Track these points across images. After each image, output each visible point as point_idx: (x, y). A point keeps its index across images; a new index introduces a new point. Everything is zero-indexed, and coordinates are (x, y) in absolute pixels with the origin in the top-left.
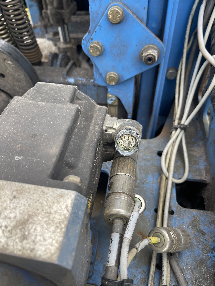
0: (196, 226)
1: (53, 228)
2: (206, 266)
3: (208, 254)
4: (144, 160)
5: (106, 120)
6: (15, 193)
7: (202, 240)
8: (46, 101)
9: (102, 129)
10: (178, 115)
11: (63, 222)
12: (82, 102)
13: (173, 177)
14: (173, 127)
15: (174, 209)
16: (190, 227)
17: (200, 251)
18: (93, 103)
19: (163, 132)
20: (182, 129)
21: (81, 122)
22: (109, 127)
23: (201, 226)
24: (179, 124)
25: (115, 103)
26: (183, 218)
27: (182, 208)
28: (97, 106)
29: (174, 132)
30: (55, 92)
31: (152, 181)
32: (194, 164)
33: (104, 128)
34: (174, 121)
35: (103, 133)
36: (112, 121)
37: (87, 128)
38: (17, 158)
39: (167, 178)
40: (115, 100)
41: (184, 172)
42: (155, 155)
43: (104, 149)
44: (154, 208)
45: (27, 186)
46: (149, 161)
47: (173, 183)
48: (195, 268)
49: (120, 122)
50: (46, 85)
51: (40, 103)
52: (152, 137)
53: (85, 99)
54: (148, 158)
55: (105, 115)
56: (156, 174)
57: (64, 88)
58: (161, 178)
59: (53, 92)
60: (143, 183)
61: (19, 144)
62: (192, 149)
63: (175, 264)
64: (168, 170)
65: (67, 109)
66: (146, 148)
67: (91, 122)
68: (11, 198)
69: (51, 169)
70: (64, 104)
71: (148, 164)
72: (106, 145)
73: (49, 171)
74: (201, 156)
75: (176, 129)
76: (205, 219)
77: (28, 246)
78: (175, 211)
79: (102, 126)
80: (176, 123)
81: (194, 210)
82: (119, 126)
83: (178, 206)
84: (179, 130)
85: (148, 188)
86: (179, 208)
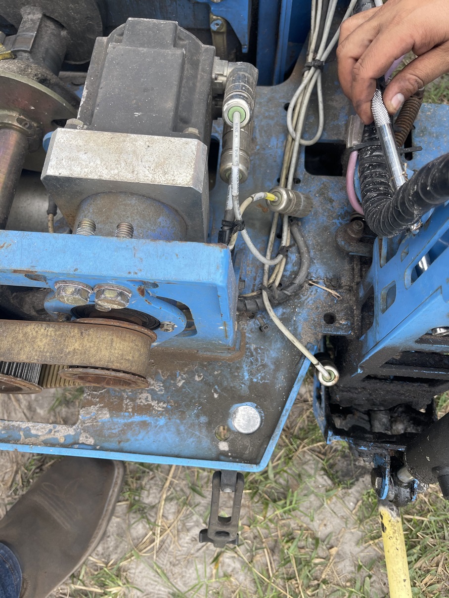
0: (324, 194)
1: (185, 166)
2: (330, 232)
3: (334, 221)
4: (266, 117)
5: (215, 65)
6: (147, 143)
7: (328, 207)
8: (146, 45)
9: (211, 77)
10: (313, 46)
11: (192, 162)
12: (185, 43)
13: (302, 137)
14: (306, 65)
15: (301, 177)
16: (317, 195)
17: (325, 219)
18: (197, 43)
19: (293, 74)
20: (317, 67)
21: (188, 71)
22: (218, 75)
23: (330, 193)
24: (314, 59)
25: (222, 28)
26: (310, 186)
27: (310, 175)
28: (203, 45)
29: (306, 73)
30: (154, 32)
31: (276, 146)
32: (332, 120)
33: (213, 76)
34: (308, 55)
35: (212, 82)
36: (222, 65)
37: (195, 77)
38: (137, 114)
39: (293, 140)
40: (222, 25)
41: (317, 131)
42: (281, 109)
43: (213, 103)
44: (277, 178)
45: (156, 137)
46: (273, 118)
47: (300, 145)
48: (317, 235)
49: (231, 67)
50: (140, 22)
51: (141, 49)
52: (279, 82)
53: (188, 37)
54: (271, 114)
55: (213, 58)
56: (282, 137)
57: (162, 25)
58: (287, 140)
59: (150, 32)
60: (264, 149)
61: (133, 100)
62: (333, 97)
63: (295, 230)
64: (295, 129)
65: (172, 55)
66: (270, 100)
67: (198, 68)
68: (146, 147)
69: (171, 123)
70: (167, 49)
71: (272, 123)
72: (216, 97)
73: (170, 125)
74: (343, 108)
75: (309, 68)
76: (335, 185)
77: (170, 178)
78: (301, 180)
79: (211, 74)
80: (310, 59)
81: (325, 176)
82: (231, 73)
83: (305, 174)
84: (312, 69)
85: (271, 155)
86: (306, 176)
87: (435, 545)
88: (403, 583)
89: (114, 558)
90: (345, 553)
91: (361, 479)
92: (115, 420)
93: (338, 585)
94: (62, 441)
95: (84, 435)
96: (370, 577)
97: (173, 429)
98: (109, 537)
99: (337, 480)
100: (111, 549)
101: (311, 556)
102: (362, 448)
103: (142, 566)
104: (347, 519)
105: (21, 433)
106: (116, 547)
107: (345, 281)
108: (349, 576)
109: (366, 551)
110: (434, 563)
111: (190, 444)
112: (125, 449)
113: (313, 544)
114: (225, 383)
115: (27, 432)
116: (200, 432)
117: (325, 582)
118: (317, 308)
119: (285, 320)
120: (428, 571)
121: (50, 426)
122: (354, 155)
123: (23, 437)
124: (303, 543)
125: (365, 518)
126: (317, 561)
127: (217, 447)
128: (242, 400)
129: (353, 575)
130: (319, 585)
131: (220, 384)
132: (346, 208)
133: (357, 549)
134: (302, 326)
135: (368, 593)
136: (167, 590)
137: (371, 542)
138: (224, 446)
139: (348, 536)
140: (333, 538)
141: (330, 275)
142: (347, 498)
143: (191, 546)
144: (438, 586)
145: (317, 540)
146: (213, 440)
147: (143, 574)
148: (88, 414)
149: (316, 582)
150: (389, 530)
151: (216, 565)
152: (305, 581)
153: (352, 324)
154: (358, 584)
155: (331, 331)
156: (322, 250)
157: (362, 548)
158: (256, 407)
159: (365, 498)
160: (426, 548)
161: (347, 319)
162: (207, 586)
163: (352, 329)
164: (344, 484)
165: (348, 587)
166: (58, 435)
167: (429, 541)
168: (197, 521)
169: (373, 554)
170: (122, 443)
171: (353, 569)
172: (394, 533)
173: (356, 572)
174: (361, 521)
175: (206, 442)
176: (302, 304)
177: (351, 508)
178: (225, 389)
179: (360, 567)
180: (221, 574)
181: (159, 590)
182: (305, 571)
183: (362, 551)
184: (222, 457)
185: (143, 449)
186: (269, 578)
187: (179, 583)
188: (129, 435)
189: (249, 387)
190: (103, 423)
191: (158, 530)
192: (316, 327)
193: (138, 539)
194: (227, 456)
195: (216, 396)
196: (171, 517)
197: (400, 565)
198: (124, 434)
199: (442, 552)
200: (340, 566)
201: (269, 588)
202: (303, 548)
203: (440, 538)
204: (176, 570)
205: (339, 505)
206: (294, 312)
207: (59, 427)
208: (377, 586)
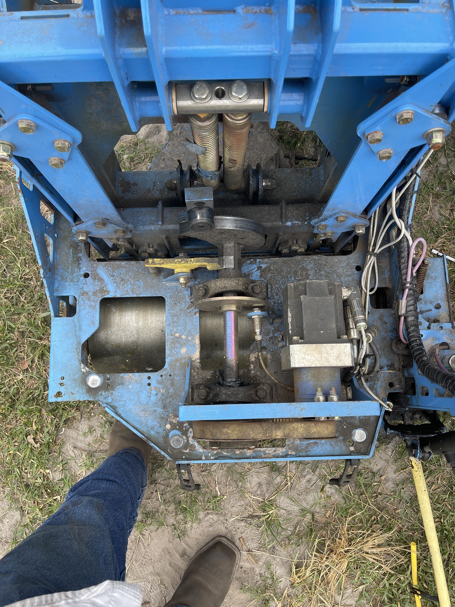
0: (382, 319)
1: (347, 357)
2: (387, 340)
3: (388, 334)
4: (347, 275)
6: (331, 348)
7: (385, 327)
8: (318, 296)
11: (350, 354)
14: (369, 252)
15: (369, 310)
16: (378, 320)
17: (384, 333)
19: (358, 246)
20: (375, 256)
23: (385, 319)
26: (375, 315)
27: (374, 309)
29: (369, 256)
30: (319, 288)
38: (322, 332)
41: (376, 284)
42: (354, 270)
47: (370, 295)
48: (381, 342)
54: (349, 273)
57: (322, 283)
61: (318, 325)
70: (327, 296)
73: (337, 337)
75: (371, 254)
76: (387, 314)
77: (343, 363)
78: (370, 312)
80: (371, 250)
81: (381, 309)
84: (373, 257)
86: (372, 310)
87: (436, 470)
88: (424, 492)
89: (267, 496)
90: (389, 478)
91: (394, 439)
92: (302, 443)
93: (387, 495)
94: (281, 454)
95: (290, 451)
96: (403, 489)
97: (329, 444)
98: (262, 485)
99: (381, 441)
100: (265, 491)
101: (371, 482)
102: (407, 438)
103: (283, 497)
104: (388, 461)
105: (262, 453)
106: (268, 490)
107: (396, 365)
108: (392, 490)
109: (399, 476)
110: (436, 479)
111: (337, 450)
112: (310, 455)
113: (372, 476)
114: (348, 421)
115: (264, 452)
116: (341, 443)
117: (380, 494)
118: (385, 380)
119: (371, 388)
120: (433, 483)
121: (274, 449)
122: (403, 318)
123: (263, 455)
124: (366, 476)
125: (398, 459)
126: (375, 484)
127: (349, 449)
128: (357, 427)
129: (394, 489)
130: (377, 496)
131: (346, 422)
132: (393, 326)
133: (395, 475)
134: (379, 390)
135: (403, 497)
136: (298, 508)
137: (402, 471)
138: (352, 449)
139: (389, 469)
140: (382, 471)
141: (389, 363)
142: (387, 450)
143: (307, 484)
144: (439, 490)
145: (374, 474)
146: (347, 446)
147: (284, 502)
148: (289, 441)
149: (375, 494)
150: (416, 468)
151: (323, 492)
152: (370, 495)
153: (401, 386)
154: (397, 493)
155: (392, 390)
156: (384, 350)
157: (397, 474)
158: (363, 430)
159: (397, 449)
160: (431, 471)
161: (399, 385)
162: (320, 503)
163: (402, 388)
164: (385, 443)
165: (393, 495)
166: (278, 452)
167: (433, 467)
168: (308, 471)
169: (403, 477)
170: (307, 453)
171: (393, 486)
172: (418, 469)
173: (396, 487)
174: (396, 461)
175: (344, 448)
176: (378, 379)
177: (390, 455)
178: (348, 424)
179: (398, 485)
180: (326, 496)
181: (294, 508)
182: (370, 490)
183: (397, 476)
184: (352, 454)
185: (317, 454)
186: (351, 495)
187: (304, 504)
188: (310, 448)
189: (359, 421)
190: (297, 445)
191: (288, 478)
192: (385, 390)
193: (278, 484)
194: (354, 453)
195: (345, 427)
196: (294, 471)
197: (422, 483)
198: (308, 448)
199: (440, 473)
200: (387, 485)
201: (352, 500)
202: (366, 478)
203: (438, 466)
204: (301, 497)
205: (383, 454)
206: (375, 383)
207: (278, 449)
208: (408, 493)
